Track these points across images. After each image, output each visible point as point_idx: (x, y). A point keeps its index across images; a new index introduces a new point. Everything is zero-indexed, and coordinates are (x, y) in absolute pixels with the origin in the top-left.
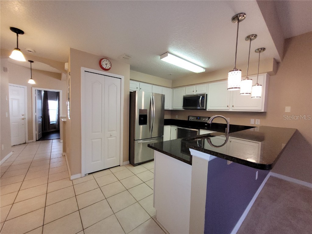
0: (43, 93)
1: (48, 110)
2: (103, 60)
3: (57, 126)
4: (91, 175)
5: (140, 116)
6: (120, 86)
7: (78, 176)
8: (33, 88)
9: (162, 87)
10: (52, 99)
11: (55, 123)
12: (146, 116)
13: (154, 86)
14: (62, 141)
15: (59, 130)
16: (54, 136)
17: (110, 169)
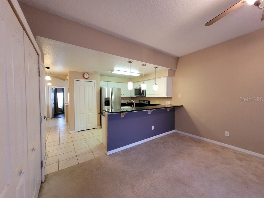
0: (54, 89)
1: (57, 99)
2: (85, 74)
3: (63, 110)
4: (80, 132)
5: (105, 101)
6: (94, 86)
7: (73, 132)
8: (49, 87)
9: (122, 83)
10: (60, 92)
11: (61, 107)
12: (109, 101)
13: (117, 83)
14: (66, 118)
15: (64, 112)
16: (61, 116)
17: (90, 130)
